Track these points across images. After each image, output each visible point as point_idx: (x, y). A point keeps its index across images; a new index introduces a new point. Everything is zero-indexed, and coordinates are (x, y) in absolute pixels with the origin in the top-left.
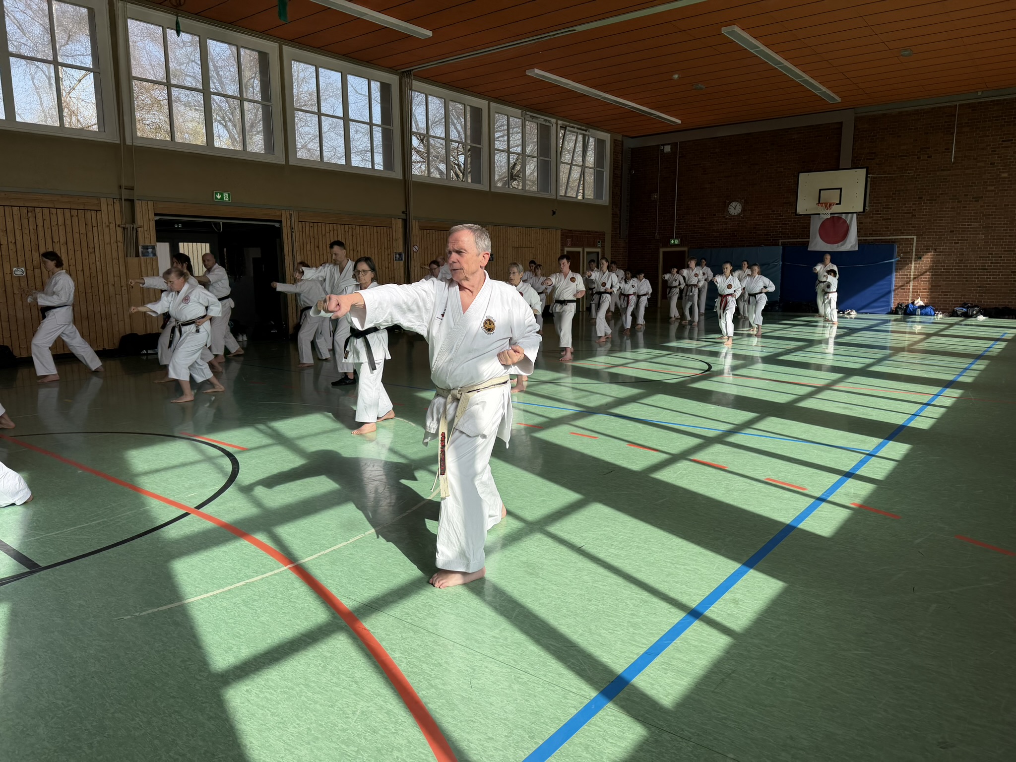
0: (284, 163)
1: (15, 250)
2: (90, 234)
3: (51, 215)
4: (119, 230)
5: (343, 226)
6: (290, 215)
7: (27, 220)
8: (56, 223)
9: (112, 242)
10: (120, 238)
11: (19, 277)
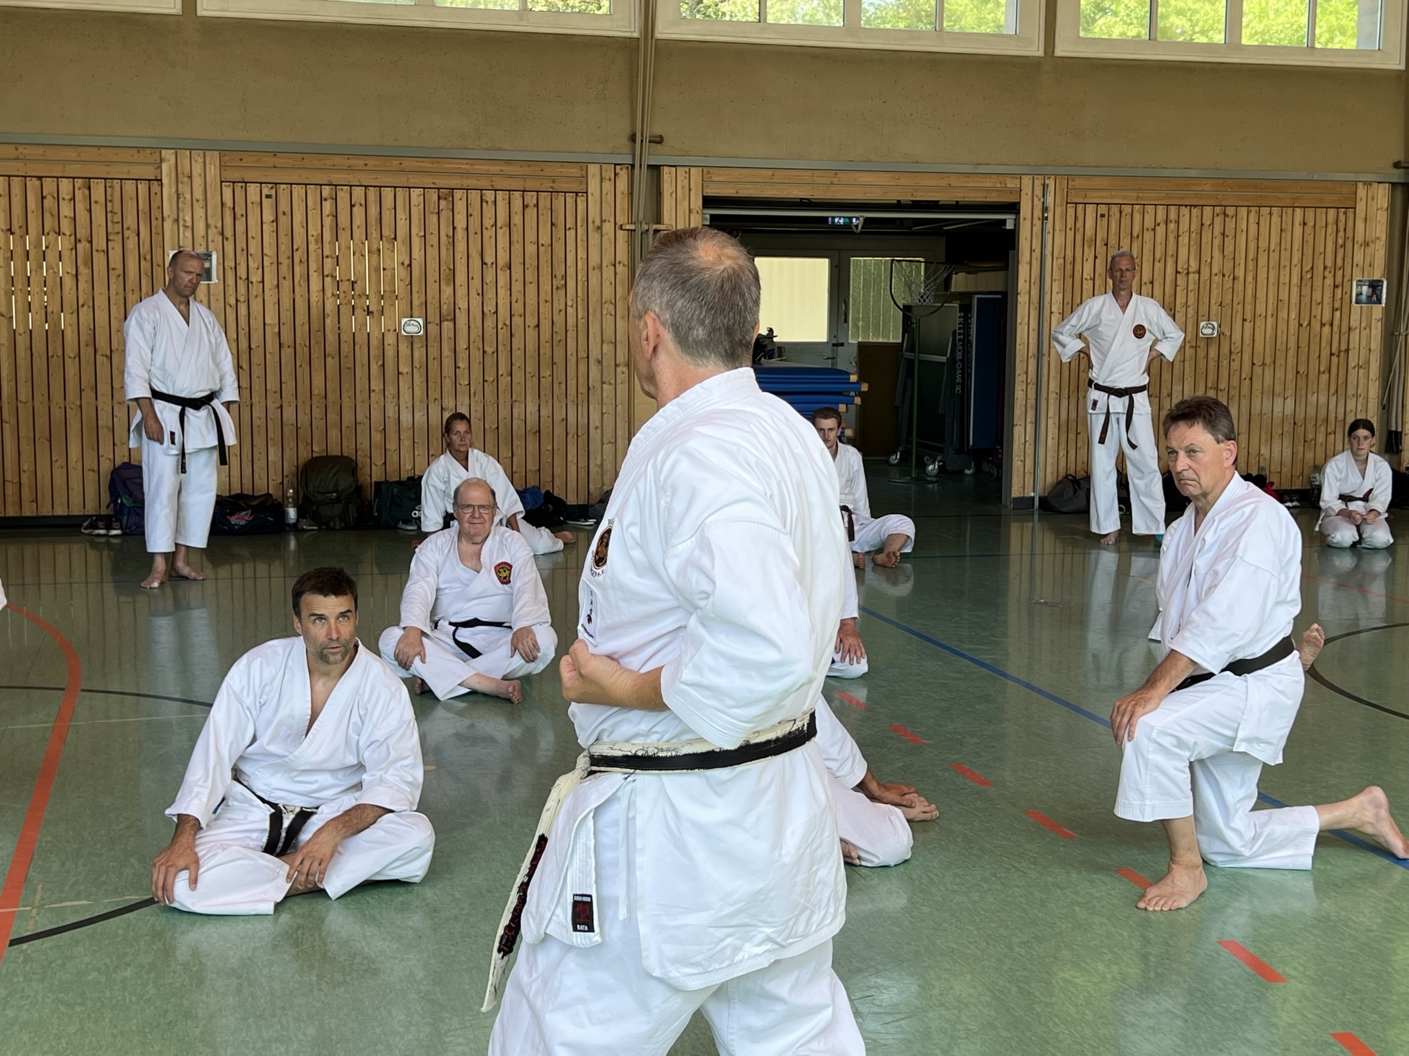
0: (1041, 53)
1: (408, 282)
2: (558, 247)
3: (484, 204)
4: (622, 236)
5: (1195, 211)
6: (1045, 186)
7: (436, 216)
8: (492, 221)
9: (604, 264)
10: (622, 255)
11: (411, 339)
